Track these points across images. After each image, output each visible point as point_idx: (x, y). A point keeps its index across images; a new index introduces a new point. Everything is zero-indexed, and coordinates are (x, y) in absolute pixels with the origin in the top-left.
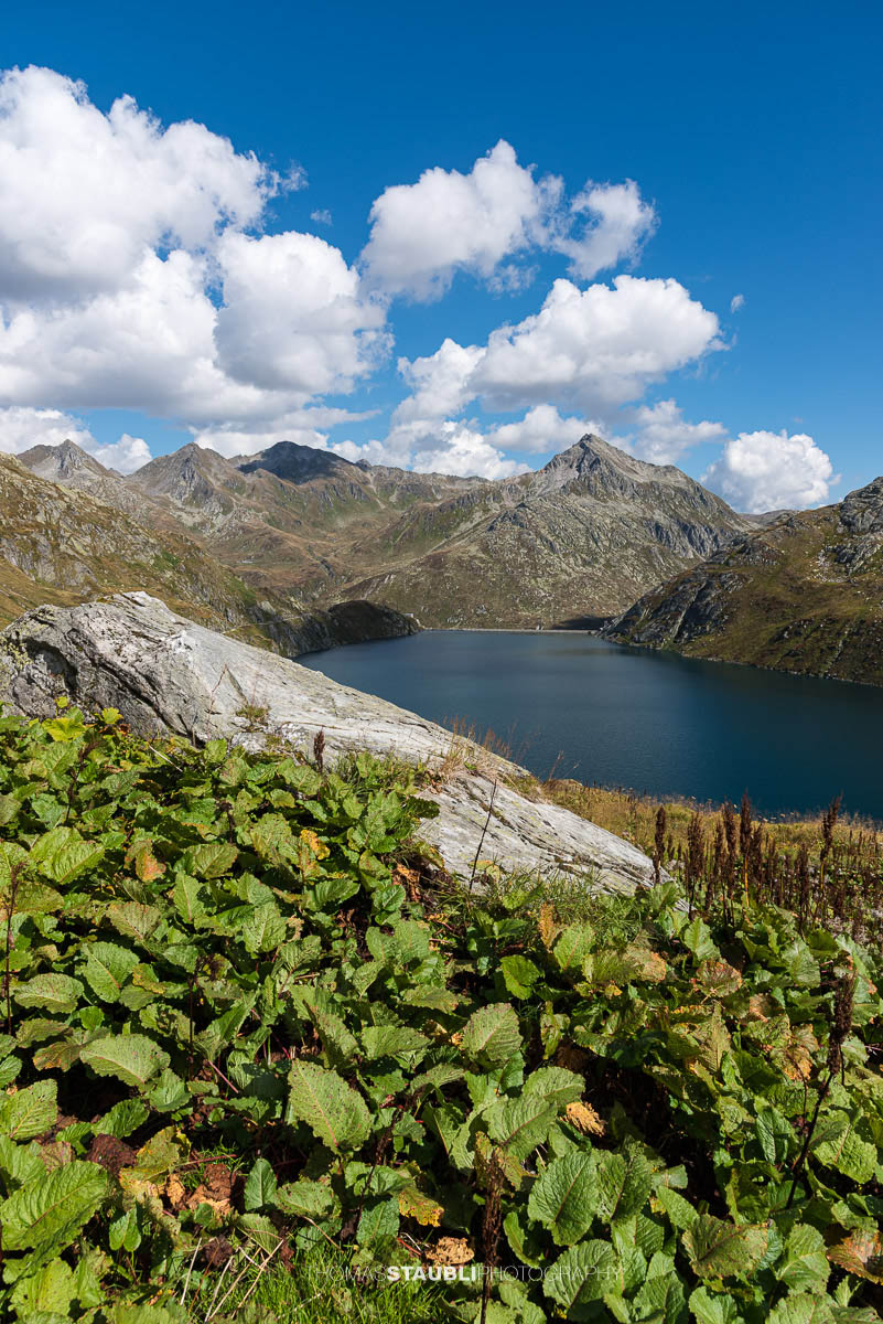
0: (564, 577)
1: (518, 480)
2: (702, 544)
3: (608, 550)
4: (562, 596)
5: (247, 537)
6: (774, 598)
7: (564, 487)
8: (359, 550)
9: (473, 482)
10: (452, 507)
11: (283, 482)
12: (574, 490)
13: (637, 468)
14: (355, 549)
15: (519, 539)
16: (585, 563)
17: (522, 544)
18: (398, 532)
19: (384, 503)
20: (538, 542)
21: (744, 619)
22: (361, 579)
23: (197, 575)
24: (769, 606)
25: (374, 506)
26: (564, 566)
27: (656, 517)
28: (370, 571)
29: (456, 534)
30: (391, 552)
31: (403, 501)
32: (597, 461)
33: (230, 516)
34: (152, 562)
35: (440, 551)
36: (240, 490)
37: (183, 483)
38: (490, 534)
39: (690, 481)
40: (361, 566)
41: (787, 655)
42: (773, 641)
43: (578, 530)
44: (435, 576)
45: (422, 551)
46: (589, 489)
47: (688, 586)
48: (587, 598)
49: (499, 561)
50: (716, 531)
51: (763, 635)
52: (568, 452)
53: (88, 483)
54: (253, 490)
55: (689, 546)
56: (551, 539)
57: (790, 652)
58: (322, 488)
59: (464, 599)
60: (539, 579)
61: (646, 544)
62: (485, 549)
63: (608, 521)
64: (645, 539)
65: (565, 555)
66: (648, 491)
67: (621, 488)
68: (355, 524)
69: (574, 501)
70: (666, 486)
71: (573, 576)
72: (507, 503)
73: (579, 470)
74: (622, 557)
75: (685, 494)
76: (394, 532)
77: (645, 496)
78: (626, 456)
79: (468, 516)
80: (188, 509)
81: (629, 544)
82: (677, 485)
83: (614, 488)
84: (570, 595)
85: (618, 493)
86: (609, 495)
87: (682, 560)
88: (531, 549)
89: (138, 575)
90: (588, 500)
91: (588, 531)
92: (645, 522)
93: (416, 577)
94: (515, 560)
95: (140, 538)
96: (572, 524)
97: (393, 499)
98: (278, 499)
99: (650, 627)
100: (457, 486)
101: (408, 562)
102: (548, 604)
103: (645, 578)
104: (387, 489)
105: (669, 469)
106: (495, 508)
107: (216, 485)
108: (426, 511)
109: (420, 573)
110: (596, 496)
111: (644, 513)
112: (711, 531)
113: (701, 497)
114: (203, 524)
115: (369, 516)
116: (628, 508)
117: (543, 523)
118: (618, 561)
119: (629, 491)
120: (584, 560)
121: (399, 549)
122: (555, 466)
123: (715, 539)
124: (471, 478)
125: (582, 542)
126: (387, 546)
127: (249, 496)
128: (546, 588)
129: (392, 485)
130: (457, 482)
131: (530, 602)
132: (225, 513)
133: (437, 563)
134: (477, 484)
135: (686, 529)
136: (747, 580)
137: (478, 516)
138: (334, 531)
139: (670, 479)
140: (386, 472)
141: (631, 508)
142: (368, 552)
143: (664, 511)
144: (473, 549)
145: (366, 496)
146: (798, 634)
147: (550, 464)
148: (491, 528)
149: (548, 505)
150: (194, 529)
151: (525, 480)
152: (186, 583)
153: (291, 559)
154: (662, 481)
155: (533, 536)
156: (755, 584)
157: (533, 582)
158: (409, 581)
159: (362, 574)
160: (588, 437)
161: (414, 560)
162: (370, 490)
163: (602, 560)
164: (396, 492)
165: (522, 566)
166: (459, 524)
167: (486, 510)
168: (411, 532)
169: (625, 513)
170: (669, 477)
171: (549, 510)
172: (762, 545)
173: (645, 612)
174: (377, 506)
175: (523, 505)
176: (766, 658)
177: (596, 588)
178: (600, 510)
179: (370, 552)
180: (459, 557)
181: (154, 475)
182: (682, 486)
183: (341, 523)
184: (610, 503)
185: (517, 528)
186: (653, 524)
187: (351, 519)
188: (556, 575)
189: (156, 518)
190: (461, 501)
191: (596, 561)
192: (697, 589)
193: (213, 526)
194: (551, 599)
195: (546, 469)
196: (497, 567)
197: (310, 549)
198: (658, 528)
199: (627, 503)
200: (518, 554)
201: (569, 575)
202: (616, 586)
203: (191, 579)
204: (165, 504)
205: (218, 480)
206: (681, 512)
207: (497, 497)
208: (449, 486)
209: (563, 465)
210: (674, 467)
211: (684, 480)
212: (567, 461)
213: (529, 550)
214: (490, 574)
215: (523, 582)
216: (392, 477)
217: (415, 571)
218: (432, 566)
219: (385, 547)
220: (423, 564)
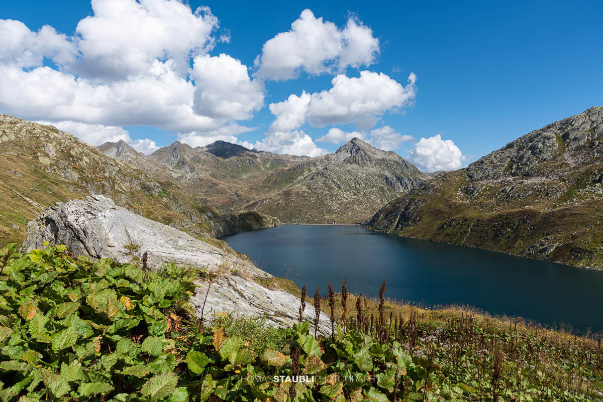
0: (345, 200)
1: (324, 157)
2: (407, 186)
3: (365, 188)
4: (344, 209)
5: (201, 183)
6: (439, 210)
7: (344, 160)
8: (253, 188)
9: (304, 158)
10: (294, 169)
11: (218, 158)
12: (349, 162)
13: (377, 152)
14: (251, 188)
15: (325, 183)
16: (355, 194)
17: (326, 186)
18: (270, 181)
19: (263, 167)
20: (333, 185)
21: (426, 219)
22: (253, 202)
23: (178, 200)
24: (437, 213)
25: (260, 169)
26: (345, 195)
27: (386, 174)
28: (257, 198)
29: (296, 181)
30: (267, 189)
31: (272, 167)
32: (359, 149)
33: (194, 173)
34: (157, 194)
35: (289, 189)
36: (199, 162)
37: (173, 159)
38: (311, 181)
39: (400, 158)
40: (253, 195)
41: (446, 235)
42: (439, 229)
43: (351, 179)
44: (287, 200)
45: (280, 189)
46: (356, 161)
47: (401, 204)
48: (355, 210)
49: (316, 193)
50: (413, 180)
51: (435, 226)
52: (346, 145)
53: (130, 159)
54: (205, 161)
55: (401, 187)
56: (339, 183)
57: (447, 234)
58: (236, 161)
59: (300, 210)
60: (334, 201)
61: (382, 186)
62: (309, 188)
63: (364, 175)
64: (381, 183)
65: (345, 191)
66: (382, 162)
67: (370, 161)
68: (251, 177)
69: (349, 167)
70: (390, 160)
71: (349, 200)
72: (319, 168)
73: (351, 152)
74: (371, 191)
75: (398, 163)
76: (268, 180)
77: (380, 165)
79: (301, 173)
80: (175, 170)
81: (374, 186)
82: (394, 160)
83: (367, 161)
84: (348, 208)
85: (369, 163)
86: (364, 164)
87: (398, 193)
88: (330, 188)
89: (150, 200)
90: (355, 166)
91: (355, 180)
92: (381, 176)
93: (278, 200)
94: (323, 193)
95: (152, 183)
96: (348, 177)
97: (268, 166)
98: (216, 166)
99: (384, 223)
100: (297, 160)
101: (274, 194)
102: (338, 212)
103: (382, 200)
104: (265, 161)
105: (391, 153)
106: (314, 170)
107: (188, 159)
108: (283, 171)
109: (280, 199)
110: (358, 164)
111: (380, 172)
112: (410, 180)
113: (406, 165)
114: (181, 177)
115: (257, 173)
116: (373, 169)
117: (335, 176)
118: (369, 193)
119: (374, 162)
120: (354, 193)
121: (270, 188)
122: (340, 151)
123: (412, 183)
124: (303, 157)
125: (353, 184)
126: (265, 187)
127: (203, 165)
128: (337, 205)
129: (267, 159)
130: (297, 158)
131: (330, 211)
132: (191, 172)
133: (287, 194)
134: (305, 159)
135: (399, 179)
136: (427, 202)
137: (306, 173)
138: (241, 180)
139: (391, 157)
140: (265, 154)
141: (374, 170)
142: (256, 189)
143: (389, 171)
144: (304, 188)
145: (256, 164)
146: (450, 226)
147: (338, 151)
148: (312, 179)
149: (337, 168)
150: (177, 179)
151: (327, 158)
152: (173, 203)
153: (221, 193)
154: (388, 158)
155: (331, 182)
156: (430, 203)
157: (331, 202)
158: (275, 202)
159: (254, 199)
160: (355, 139)
161: (277, 193)
162: (257, 162)
163: (362, 193)
164: (269, 163)
165: (326, 195)
166: (297, 177)
167: (310, 171)
168: (276, 181)
169: (372, 172)
170: (391, 156)
171: (338, 171)
172: (433, 186)
173: (382, 216)
174: (261, 169)
175: (326, 168)
176: (437, 237)
177: (359, 205)
178: (361, 170)
179: (257, 189)
180: (298, 192)
181: (160, 155)
182: (397, 160)
183: (244, 176)
184: (365, 168)
185: (323, 178)
186: (385, 177)
187: (249, 175)
188: (341, 199)
189: (160, 175)
190: (298, 166)
191: (359, 193)
192: (405, 206)
193: (186, 178)
194: (339, 210)
195: (336, 152)
196: (315, 196)
197: (230, 188)
198: (387, 178)
199: (372, 167)
200: (324, 190)
201: (347, 199)
202: (368, 205)
203: (175, 201)
204: (165, 168)
205: (189, 157)
206: (397, 171)
207: (315, 165)
208: (293, 160)
209: (343, 151)
210: (393, 152)
211: (397, 158)
212: (345, 149)
213: (329, 188)
214: (311, 199)
215: (326, 203)
216: (267, 156)
217: (278, 198)
218: (285, 196)
219: (264, 187)
220: (281, 195)
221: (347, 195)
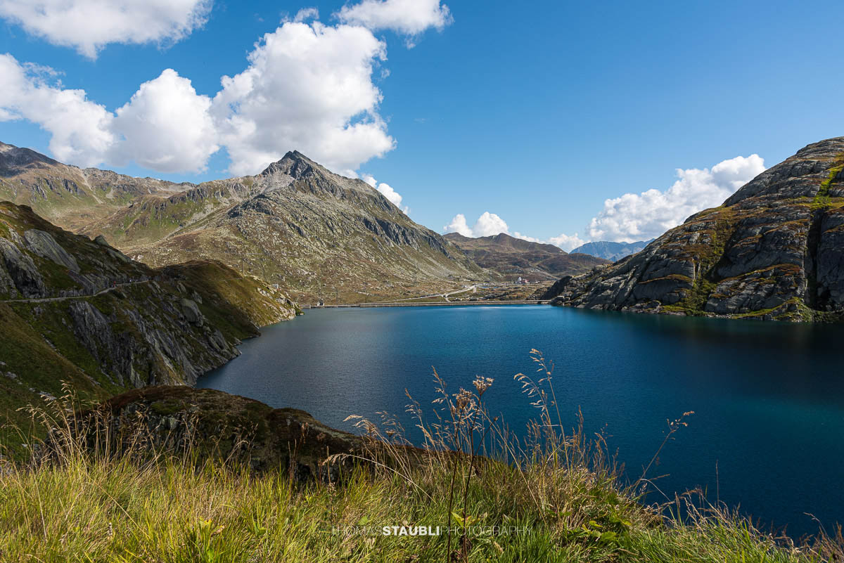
0: (318, 258)
1: (241, 181)
4: (325, 275)
7: (291, 185)
9: (185, 186)
12: (299, 188)
15: (269, 223)
16: (330, 247)
17: (273, 228)
18: (129, 220)
19: (100, 198)
20: (287, 227)
25: (91, 201)
26: (314, 248)
27: (363, 215)
29: (190, 223)
30: (123, 237)
31: (120, 197)
32: (310, 169)
38: (234, 219)
39: (374, 191)
43: (315, 219)
48: (348, 275)
49: (254, 242)
52: (280, 162)
56: (297, 225)
60: (296, 259)
62: (238, 231)
63: (334, 214)
64: (364, 230)
65: (312, 239)
66: (351, 195)
67: (332, 192)
68: (73, 215)
69: (303, 197)
70: (361, 193)
71: (325, 257)
72: (235, 198)
73: (294, 175)
74: (355, 243)
75: (375, 201)
76: (124, 217)
77: (350, 199)
78: (325, 170)
79: (200, 207)
82: (367, 193)
83: (327, 190)
84: (331, 273)
85: (331, 195)
86: (325, 194)
88: (283, 233)
90: (313, 197)
91: (323, 220)
92: (358, 217)
94: (271, 242)
97: (110, 196)
100: (172, 189)
102: (313, 280)
104: (103, 187)
105: (358, 181)
106: (225, 202)
108: (156, 202)
109: (171, 253)
110: (316, 194)
111: (354, 211)
113: (385, 203)
115: (87, 209)
116: (341, 206)
117: (285, 211)
118: (354, 246)
119: (339, 194)
120: (328, 244)
122: (272, 172)
124: (182, 184)
125: (321, 228)
128: (306, 267)
129: (108, 184)
130: (170, 186)
131: (296, 280)
133: (188, 244)
135: (383, 225)
137: (210, 208)
140: (101, 174)
141: (344, 206)
143: (366, 211)
144: (225, 232)
145: (82, 192)
147: (267, 170)
148: (235, 215)
151: (248, 181)
154: (356, 189)
155: (280, 222)
157: (291, 261)
160: (294, 152)
161: (156, 243)
162: (85, 187)
163: (341, 244)
164: (112, 191)
165: (278, 247)
166: (191, 214)
167: (217, 204)
168: (143, 220)
169: (342, 209)
170: (360, 187)
174: (94, 201)
175: (262, 196)
177: (352, 267)
178: (324, 206)
180: (213, 239)
182: (371, 194)
184: (329, 201)
185: (263, 214)
186: (363, 219)
187: (68, 210)
188: (311, 256)
194: (314, 276)
195: (264, 173)
196: (254, 248)
198: (367, 222)
199: (339, 202)
200: (271, 237)
201: (322, 256)
202: (367, 266)
206: (375, 212)
207: (225, 193)
208: (163, 189)
209: (278, 172)
210: (362, 181)
211: (370, 189)
212: (281, 169)
213: (281, 233)
214: (247, 254)
215: (282, 262)
216: (107, 178)
217: (165, 251)
218: (183, 247)
219: (115, 233)
220: (171, 245)
221: (318, 247)
